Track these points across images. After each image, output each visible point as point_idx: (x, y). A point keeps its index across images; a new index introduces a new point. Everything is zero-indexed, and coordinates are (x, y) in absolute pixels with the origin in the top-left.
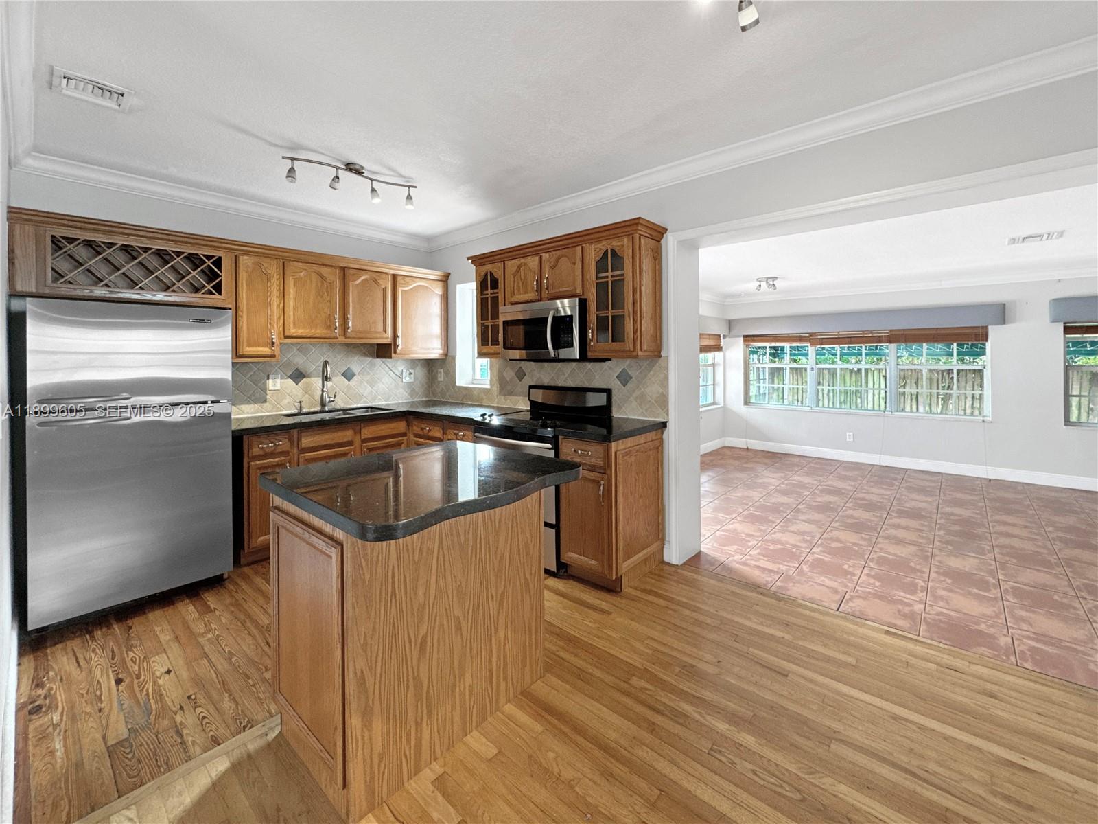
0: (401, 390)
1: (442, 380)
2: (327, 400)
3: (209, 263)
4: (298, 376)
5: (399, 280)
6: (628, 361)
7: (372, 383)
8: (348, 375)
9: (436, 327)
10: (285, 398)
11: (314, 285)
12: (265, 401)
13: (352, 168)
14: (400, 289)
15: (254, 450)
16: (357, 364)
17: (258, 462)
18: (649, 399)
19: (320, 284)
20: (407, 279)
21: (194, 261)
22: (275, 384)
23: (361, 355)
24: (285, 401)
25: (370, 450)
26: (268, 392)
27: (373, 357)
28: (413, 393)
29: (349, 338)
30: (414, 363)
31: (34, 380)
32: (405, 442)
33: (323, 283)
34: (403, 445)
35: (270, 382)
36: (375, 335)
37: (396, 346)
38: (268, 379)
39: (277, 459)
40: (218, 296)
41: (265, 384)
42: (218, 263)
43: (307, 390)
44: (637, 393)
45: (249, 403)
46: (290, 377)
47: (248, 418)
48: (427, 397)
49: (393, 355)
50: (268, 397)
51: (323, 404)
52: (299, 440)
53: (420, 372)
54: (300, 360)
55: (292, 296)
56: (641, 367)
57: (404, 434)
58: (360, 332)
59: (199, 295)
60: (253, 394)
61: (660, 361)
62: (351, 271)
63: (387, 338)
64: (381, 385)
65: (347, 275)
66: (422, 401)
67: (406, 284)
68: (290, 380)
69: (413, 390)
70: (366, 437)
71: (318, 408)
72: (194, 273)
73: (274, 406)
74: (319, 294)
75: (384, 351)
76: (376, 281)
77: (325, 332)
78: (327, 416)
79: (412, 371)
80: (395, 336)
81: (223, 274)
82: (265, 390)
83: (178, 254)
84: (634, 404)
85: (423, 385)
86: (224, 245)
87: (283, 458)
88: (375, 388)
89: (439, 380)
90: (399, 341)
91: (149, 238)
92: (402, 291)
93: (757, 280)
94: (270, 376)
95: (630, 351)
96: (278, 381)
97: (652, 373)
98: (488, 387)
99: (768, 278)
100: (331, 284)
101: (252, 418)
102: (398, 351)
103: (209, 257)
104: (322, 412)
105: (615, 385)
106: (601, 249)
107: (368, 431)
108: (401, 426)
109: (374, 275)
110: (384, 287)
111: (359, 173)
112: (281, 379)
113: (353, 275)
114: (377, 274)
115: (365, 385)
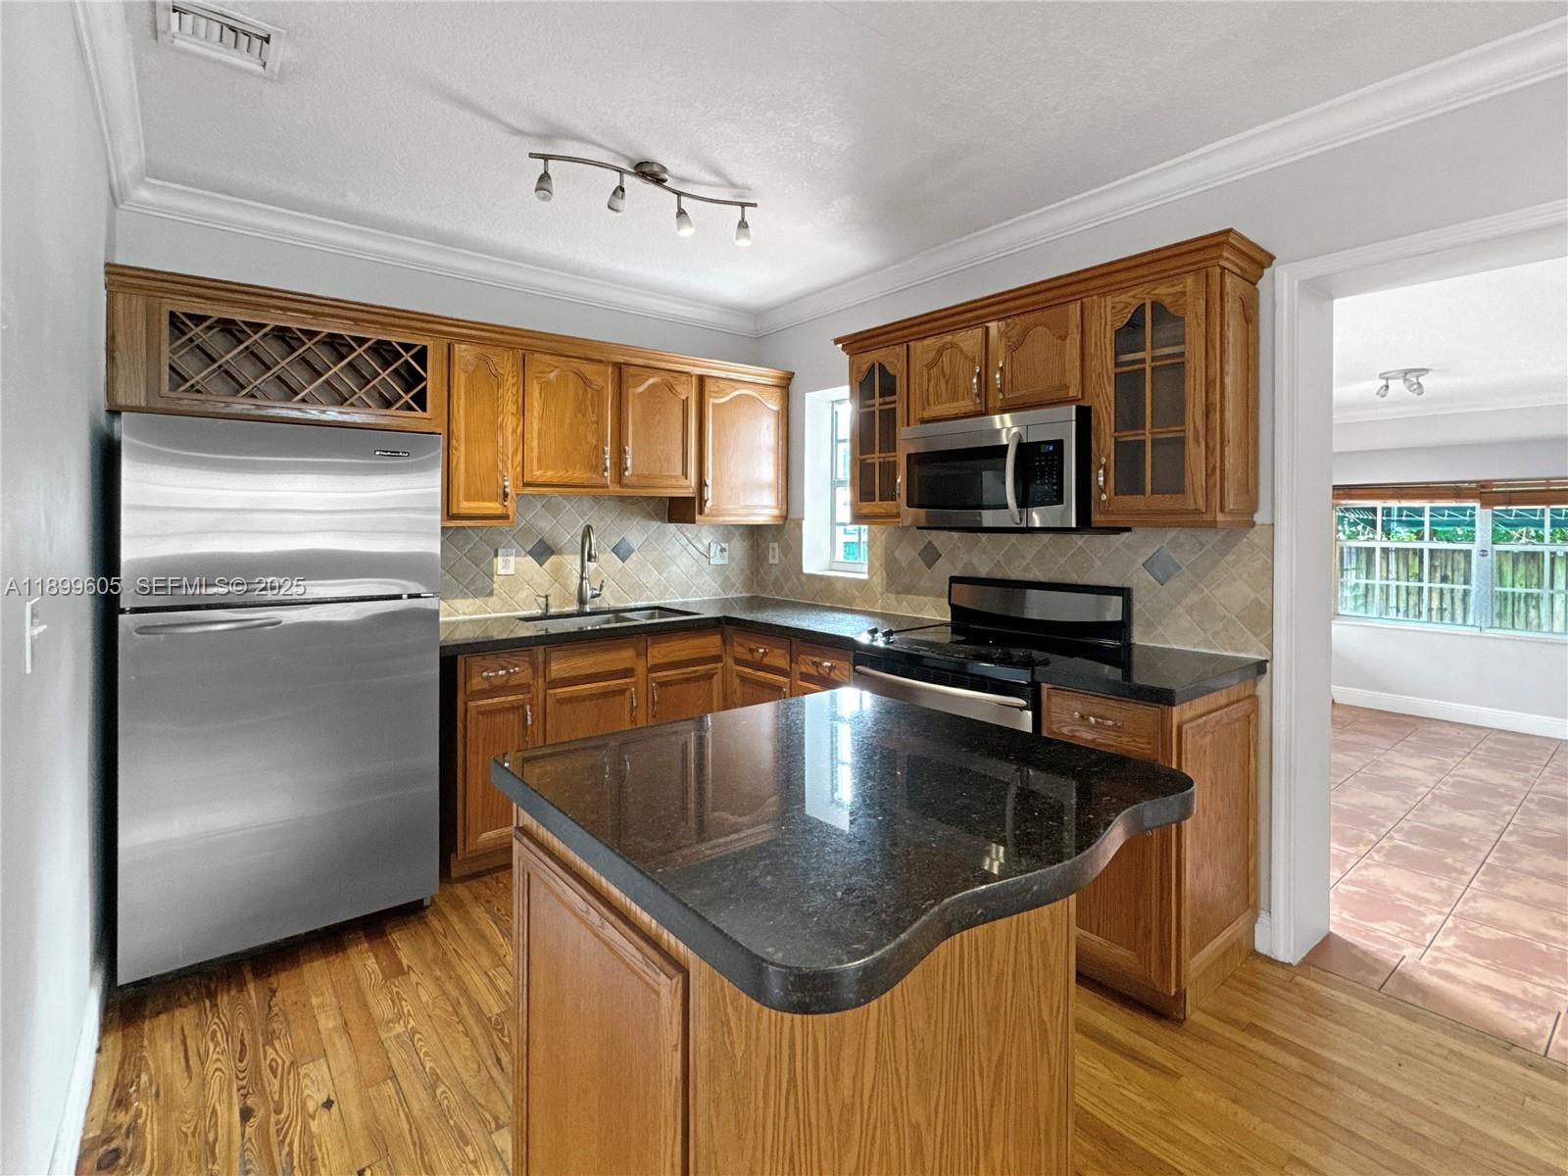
0: (707, 577)
1: (777, 562)
2: (589, 593)
3: (407, 356)
4: (543, 551)
5: (710, 386)
6: (1172, 534)
7: (660, 565)
8: (622, 552)
9: (766, 469)
10: (522, 589)
11: (571, 394)
12: (491, 594)
13: (649, 172)
14: (712, 401)
15: (475, 681)
16: (638, 532)
17: (480, 703)
18: (1221, 611)
19: (580, 392)
20: (722, 384)
21: (384, 352)
22: (509, 564)
23: (644, 517)
24: (523, 595)
25: (662, 684)
26: (496, 578)
27: (662, 519)
28: (727, 584)
29: (626, 486)
30: (729, 531)
31: (130, 552)
32: (720, 671)
33: (586, 391)
34: (715, 678)
35: (499, 561)
36: (669, 483)
37: (702, 501)
38: (496, 555)
39: (510, 698)
40: (419, 413)
41: (491, 564)
42: (421, 356)
43: (557, 575)
44: (1194, 598)
45: (465, 596)
46: (530, 553)
47: (464, 622)
48: (748, 592)
49: (698, 517)
50: (495, 586)
51: (582, 601)
52: (546, 663)
53: (739, 547)
54: (545, 525)
55: (536, 414)
56: (1202, 545)
57: (717, 659)
58: (645, 477)
59: (392, 411)
60: (473, 581)
61: (1251, 535)
62: (632, 370)
63: (686, 488)
64: (673, 568)
65: (625, 376)
66: (741, 599)
67: (721, 392)
68: (530, 558)
69: (727, 578)
70: (657, 661)
71: (574, 608)
72: (384, 375)
73: (505, 602)
74: (580, 410)
75: (681, 510)
76: (671, 388)
77: (589, 475)
78: (589, 624)
79: (724, 545)
80: (701, 484)
81: (429, 376)
82: (490, 574)
83: (361, 341)
84: (1185, 622)
85: (742, 570)
86: (432, 326)
87: (520, 697)
88: (664, 575)
89: (771, 561)
90: (709, 493)
91: (315, 314)
92: (714, 405)
93: (1382, 376)
94: (500, 551)
95: (1197, 512)
96: (512, 559)
97: (1230, 558)
98: (865, 577)
99: (1407, 372)
100: (599, 392)
101: (470, 621)
102: (707, 510)
103: (407, 347)
104: (581, 614)
105: (1140, 581)
106: (1128, 305)
107: (659, 652)
108: (712, 643)
109: (668, 377)
110: (684, 397)
111: (659, 181)
112: (516, 556)
113: (635, 376)
114: (674, 374)
115: (649, 569)
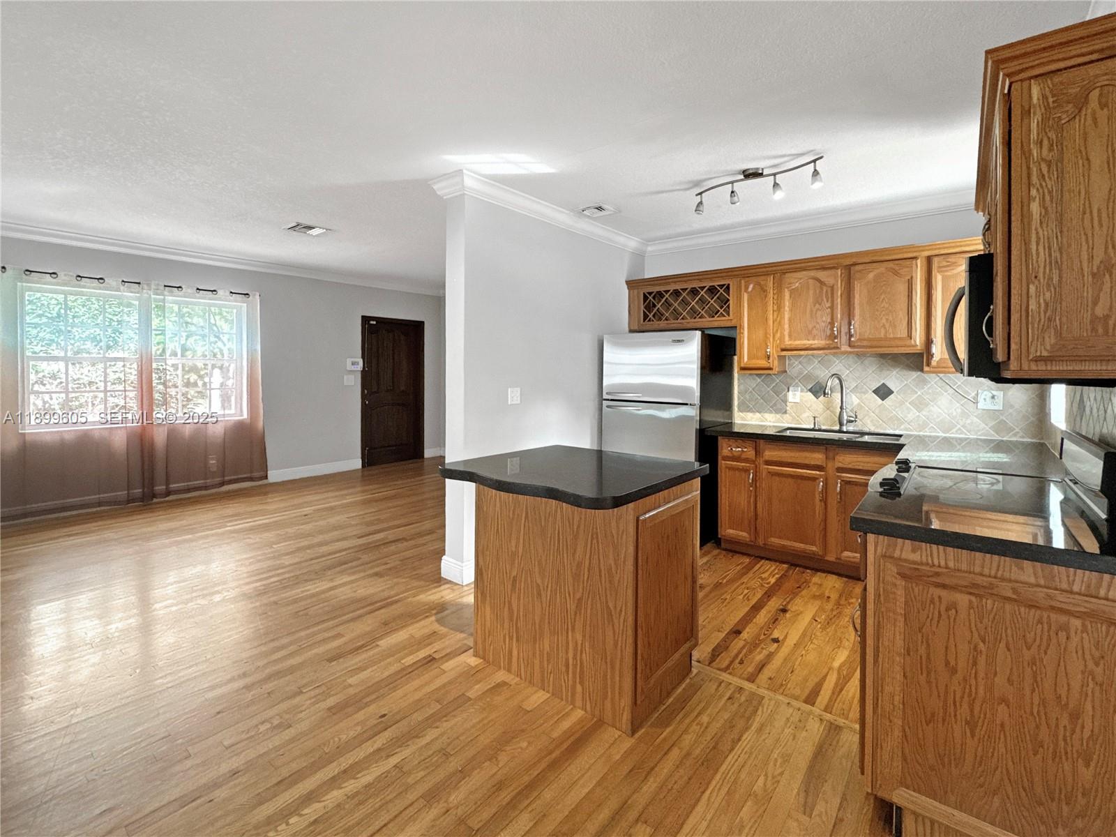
0: (975, 420)
2: (845, 417)
3: (721, 291)
4: (819, 390)
5: (936, 261)
7: (920, 405)
8: (883, 392)
10: (805, 412)
11: (811, 294)
12: (786, 412)
14: (940, 274)
16: (895, 379)
19: (818, 291)
20: (953, 258)
21: (712, 291)
22: (797, 396)
23: (905, 367)
24: (805, 415)
25: (845, 482)
26: (788, 404)
28: (1001, 426)
33: (822, 289)
35: (790, 394)
37: (930, 355)
38: (788, 390)
39: (743, 464)
40: (727, 318)
41: (785, 395)
42: (727, 289)
43: (827, 406)
45: (771, 412)
46: (810, 390)
49: (926, 369)
50: (788, 408)
51: (841, 424)
52: (764, 451)
53: (1018, 396)
54: (822, 373)
55: (787, 308)
59: (716, 318)
60: (775, 404)
62: (858, 268)
63: (914, 345)
64: (935, 409)
65: (852, 272)
68: (810, 393)
69: (1002, 422)
71: (837, 428)
72: (712, 302)
73: (793, 418)
74: (818, 301)
77: (826, 341)
78: (845, 437)
79: (998, 393)
80: (929, 342)
81: (731, 298)
82: (785, 401)
85: (1024, 417)
86: (731, 273)
88: (925, 413)
90: (935, 349)
94: (791, 389)
96: (798, 393)
100: (832, 288)
103: (721, 286)
104: (840, 431)
109: (891, 265)
110: (909, 277)
111: (761, 175)
112: (802, 391)
113: (860, 271)
114: (897, 262)
115: (908, 408)
